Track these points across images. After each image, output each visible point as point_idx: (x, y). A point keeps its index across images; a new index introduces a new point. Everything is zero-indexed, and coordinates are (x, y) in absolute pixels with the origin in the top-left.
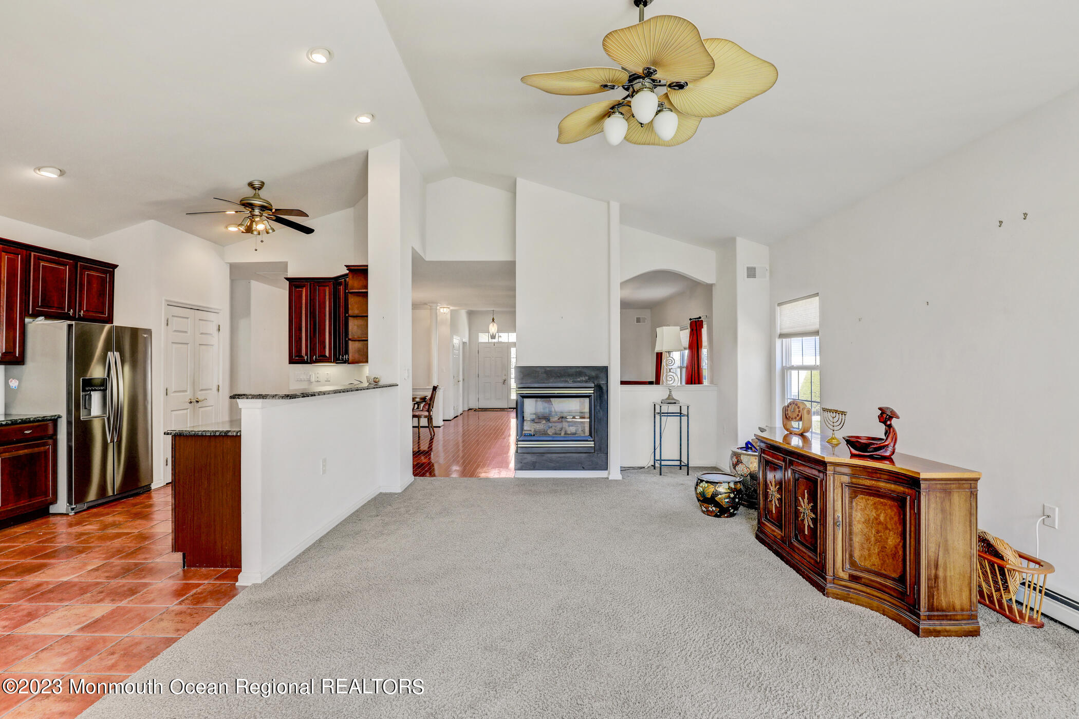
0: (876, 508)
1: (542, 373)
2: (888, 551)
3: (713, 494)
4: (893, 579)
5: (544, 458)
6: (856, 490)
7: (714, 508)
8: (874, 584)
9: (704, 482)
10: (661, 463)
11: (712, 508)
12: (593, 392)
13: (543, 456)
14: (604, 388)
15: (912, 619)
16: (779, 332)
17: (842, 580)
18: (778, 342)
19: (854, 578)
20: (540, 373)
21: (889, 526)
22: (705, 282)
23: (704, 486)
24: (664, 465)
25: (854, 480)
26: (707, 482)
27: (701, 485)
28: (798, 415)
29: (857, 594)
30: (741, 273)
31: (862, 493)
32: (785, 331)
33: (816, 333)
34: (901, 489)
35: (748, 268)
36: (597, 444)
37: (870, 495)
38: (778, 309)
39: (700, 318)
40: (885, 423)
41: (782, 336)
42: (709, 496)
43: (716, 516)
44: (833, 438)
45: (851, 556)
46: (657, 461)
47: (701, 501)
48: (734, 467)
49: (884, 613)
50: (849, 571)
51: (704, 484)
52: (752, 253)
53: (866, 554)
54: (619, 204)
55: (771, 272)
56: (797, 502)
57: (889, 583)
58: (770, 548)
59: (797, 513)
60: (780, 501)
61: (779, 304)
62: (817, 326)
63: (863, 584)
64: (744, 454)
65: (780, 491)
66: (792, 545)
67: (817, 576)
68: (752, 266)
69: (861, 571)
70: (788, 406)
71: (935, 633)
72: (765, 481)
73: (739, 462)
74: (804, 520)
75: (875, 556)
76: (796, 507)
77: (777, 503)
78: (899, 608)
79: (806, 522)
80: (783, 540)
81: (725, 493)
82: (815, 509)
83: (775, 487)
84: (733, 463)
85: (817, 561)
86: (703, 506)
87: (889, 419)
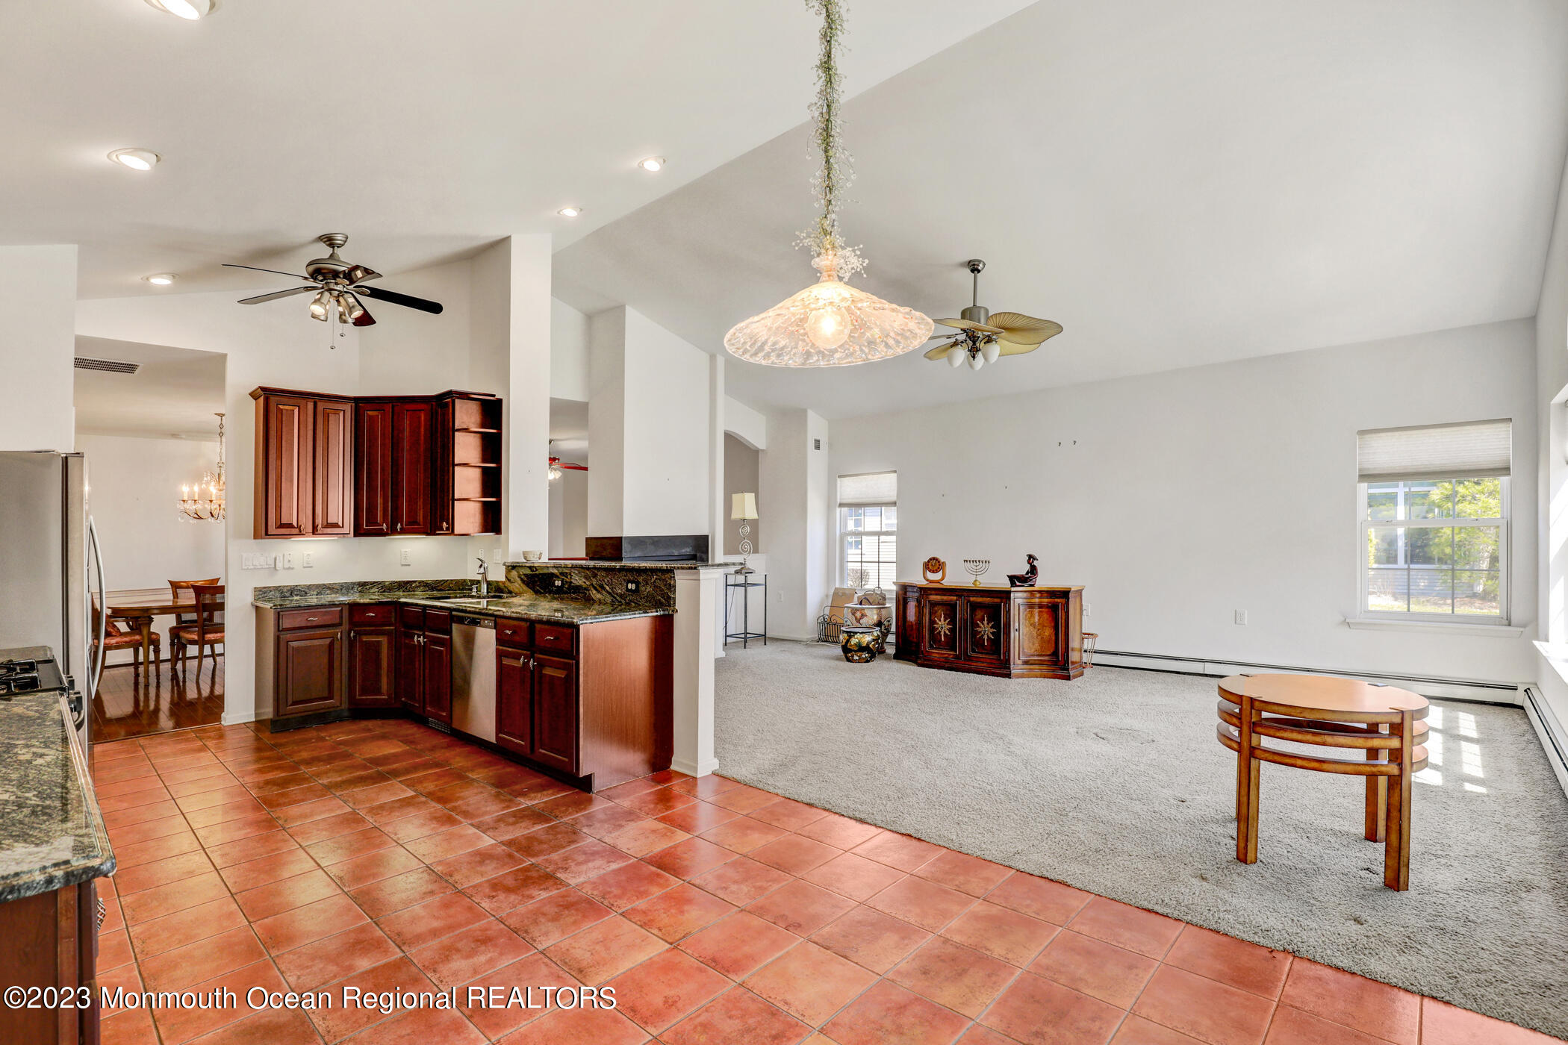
0: (1040, 616)
2: (1045, 639)
3: (867, 643)
4: (1049, 655)
6: (1029, 606)
7: (867, 655)
8: (1038, 662)
9: (858, 634)
11: (865, 655)
15: (1065, 673)
16: (839, 501)
17: (1019, 665)
18: (838, 510)
19: (1026, 663)
21: (1046, 625)
22: (756, 448)
25: (1026, 601)
26: (862, 633)
27: (856, 636)
28: (938, 568)
29: (1029, 671)
30: (810, 445)
32: (844, 501)
33: (893, 504)
34: (1053, 600)
35: (815, 440)
37: (1036, 608)
38: (837, 480)
40: (1030, 564)
41: (840, 505)
42: (865, 645)
43: (867, 661)
44: (976, 581)
45: (1023, 649)
46: (731, 636)
47: (855, 651)
48: (858, 621)
49: (1045, 677)
50: (1023, 658)
51: (858, 636)
52: (816, 426)
53: (1031, 644)
54: (724, 359)
55: (831, 445)
56: (974, 625)
57: (1046, 658)
58: (940, 667)
59: (974, 634)
60: (953, 630)
61: (839, 477)
62: (894, 498)
63: (1032, 664)
64: (867, 608)
65: (953, 622)
66: (969, 658)
67: (1001, 668)
68: (817, 438)
69: (1029, 656)
70: (928, 562)
71: (1075, 677)
72: (930, 619)
73: (863, 616)
74: (983, 635)
75: (1037, 645)
76: (973, 629)
77: (947, 632)
78: (1053, 671)
79: (986, 637)
80: (957, 657)
81: (876, 640)
82: (997, 626)
83: (945, 621)
84: (856, 618)
85: (1000, 659)
86: (853, 656)
87: (1033, 562)
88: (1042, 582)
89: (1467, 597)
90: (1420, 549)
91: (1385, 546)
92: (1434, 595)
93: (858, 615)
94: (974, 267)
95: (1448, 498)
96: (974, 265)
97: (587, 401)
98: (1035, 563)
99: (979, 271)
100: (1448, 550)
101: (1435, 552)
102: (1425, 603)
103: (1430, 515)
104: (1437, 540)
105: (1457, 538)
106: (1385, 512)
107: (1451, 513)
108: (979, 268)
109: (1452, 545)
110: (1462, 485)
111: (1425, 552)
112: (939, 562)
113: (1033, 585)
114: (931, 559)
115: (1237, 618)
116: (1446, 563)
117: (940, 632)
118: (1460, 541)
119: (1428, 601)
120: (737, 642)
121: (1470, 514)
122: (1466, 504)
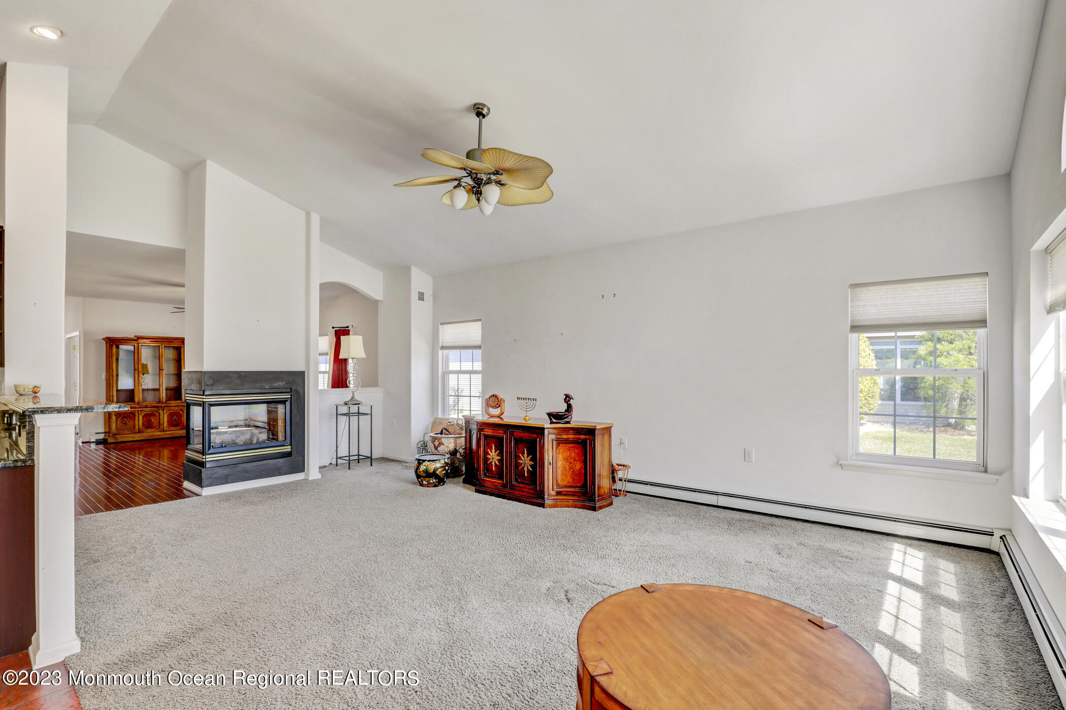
0: (570, 450)
1: (235, 379)
2: (576, 472)
3: (435, 469)
4: (579, 487)
5: (238, 469)
6: (560, 442)
7: (434, 480)
8: (569, 493)
9: (426, 462)
10: (349, 459)
11: (433, 480)
12: (290, 396)
13: (236, 467)
14: (301, 392)
15: (591, 504)
16: (441, 345)
17: (552, 496)
18: (440, 352)
19: (558, 493)
20: (234, 378)
21: (577, 459)
22: (373, 298)
23: (426, 464)
24: (352, 460)
25: (558, 437)
26: (429, 461)
27: (424, 464)
28: (497, 404)
29: (561, 501)
30: (414, 296)
31: (562, 443)
32: (445, 345)
33: (479, 347)
34: (583, 437)
35: (419, 293)
36: (294, 447)
37: (566, 443)
38: (441, 327)
39: (348, 327)
40: (567, 403)
41: (443, 348)
42: (432, 471)
43: (435, 486)
44: (526, 416)
45: (557, 480)
46: (340, 458)
47: (423, 477)
48: (436, 448)
49: (576, 507)
50: (556, 490)
51: (426, 463)
52: (420, 280)
53: (564, 477)
54: (319, 217)
55: (435, 297)
56: (517, 457)
57: (577, 490)
58: (491, 494)
59: (517, 465)
60: (501, 461)
61: (442, 324)
62: (479, 343)
63: (564, 495)
64: (444, 437)
65: (501, 454)
66: (513, 487)
67: (536, 498)
68: (421, 291)
69: (562, 488)
70: (490, 398)
71: (601, 508)
72: (484, 450)
73: (441, 444)
74: (524, 467)
75: (569, 477)
76: (516, 461)
77: (497, 463)
78: (583, 501)
79: (526, 469)
80: (504, 486)
81: (443, 467)
82: (534, 459)
83: (495, 452)
84: (435, 445)
85: (536, 490)
86: (422, 481)
87: (569, 401)
88: (578, 419)
89: (943, 426)
90: (911, 389)
91: (887, 387)
92: (921, 423)
93: (437, 443)
94: (479, 112)
95: (931, 353)
96: (479, 108)
97: (184, 248)
98: (571, 402)
99: (484, 116)
100: (931, 392)
101: (921, 393)
102: (915, 430)
103: (918, 366)
104: (923, 385)
105: (937, 383)
106: (890, 364)
107: (933, 364)
108: (484, 112)
109: (934, 387)
110: (940, 344)
111: (915, 394)
112: (498, 399)
113: (568, 422)
114: (491, 396)
115: (746, 455)
116: (929, 401)
117: (491, 462)
118: (939, 386)
119: (916, 429)
120: (343, 463)
121: (946, 366)
122: (943, 358)
